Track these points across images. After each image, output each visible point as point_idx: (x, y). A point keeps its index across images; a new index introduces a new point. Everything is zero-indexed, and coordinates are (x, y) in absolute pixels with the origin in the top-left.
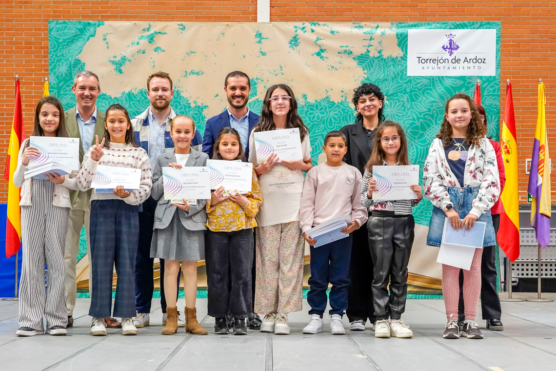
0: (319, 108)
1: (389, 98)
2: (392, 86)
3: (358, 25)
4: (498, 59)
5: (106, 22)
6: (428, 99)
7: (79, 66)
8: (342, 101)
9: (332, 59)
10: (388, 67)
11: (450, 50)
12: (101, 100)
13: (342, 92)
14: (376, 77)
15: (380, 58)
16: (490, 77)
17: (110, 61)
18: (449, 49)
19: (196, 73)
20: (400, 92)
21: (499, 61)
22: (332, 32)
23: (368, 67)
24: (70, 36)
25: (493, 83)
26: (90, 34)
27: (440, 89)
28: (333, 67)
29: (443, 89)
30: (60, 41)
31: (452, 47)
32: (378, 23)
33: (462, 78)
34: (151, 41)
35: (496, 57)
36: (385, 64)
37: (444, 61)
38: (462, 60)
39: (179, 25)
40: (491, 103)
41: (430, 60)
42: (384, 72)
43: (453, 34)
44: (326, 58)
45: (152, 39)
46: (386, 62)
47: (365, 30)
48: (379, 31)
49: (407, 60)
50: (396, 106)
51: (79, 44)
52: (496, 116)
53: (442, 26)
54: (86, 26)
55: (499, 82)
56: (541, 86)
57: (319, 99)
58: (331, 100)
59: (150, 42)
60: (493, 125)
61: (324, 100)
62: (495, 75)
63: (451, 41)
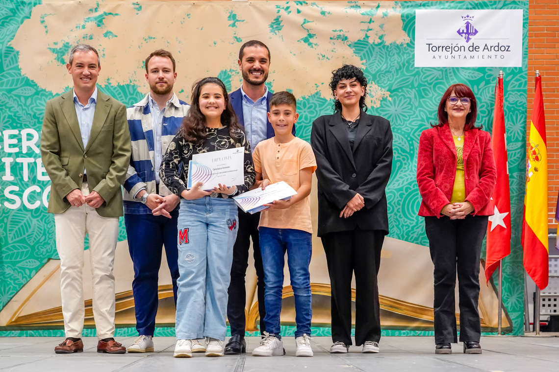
0: (308, 106)
2: (396, 79)
3: (354, 4)
4: (526, 46)
6: (439, 95)
7: (12, 55)
9: (323, 46)
10: (391, 56)
11: (467, 35)
12: (39, 97)
14: (377, 67)
15: (381, 45)
16: (516, 68)
17: (50, 49)
18: (465, 33)
20: (407, 87)
21: (526, 49)
22: (323, 13)
23: (367, 56)
24: (1, 18)
25: (519, 75)
26: (25, 15)
28: (324, 56)
31: (469, 31)
32: (379, 2)
33: (482, 70)
34: (100, 24)
35: (523, 43)
36: (388, 52)
37: (460, 49)
38: (482, 48)
39: (134, 3)
40: (516, 100)
41: (443, 47)
42: (386, 60)
43: (470, 15)
44: (316, 45)
45: (101, 21)
46: (389, 49)
47: (363, 10)
48: (380, 12)
49: (414, 48)
50: (401, 104)
51: (11, 27)
52: (522, 116)
53: (457, 6)
54: (19, 6)
55: (525, 74)
57: (307, 95)
58: (322, 97)
59: (99, 26)
60: (519, 127)
61: (313, 96)
62: (521, 66)
63: (468, 23)
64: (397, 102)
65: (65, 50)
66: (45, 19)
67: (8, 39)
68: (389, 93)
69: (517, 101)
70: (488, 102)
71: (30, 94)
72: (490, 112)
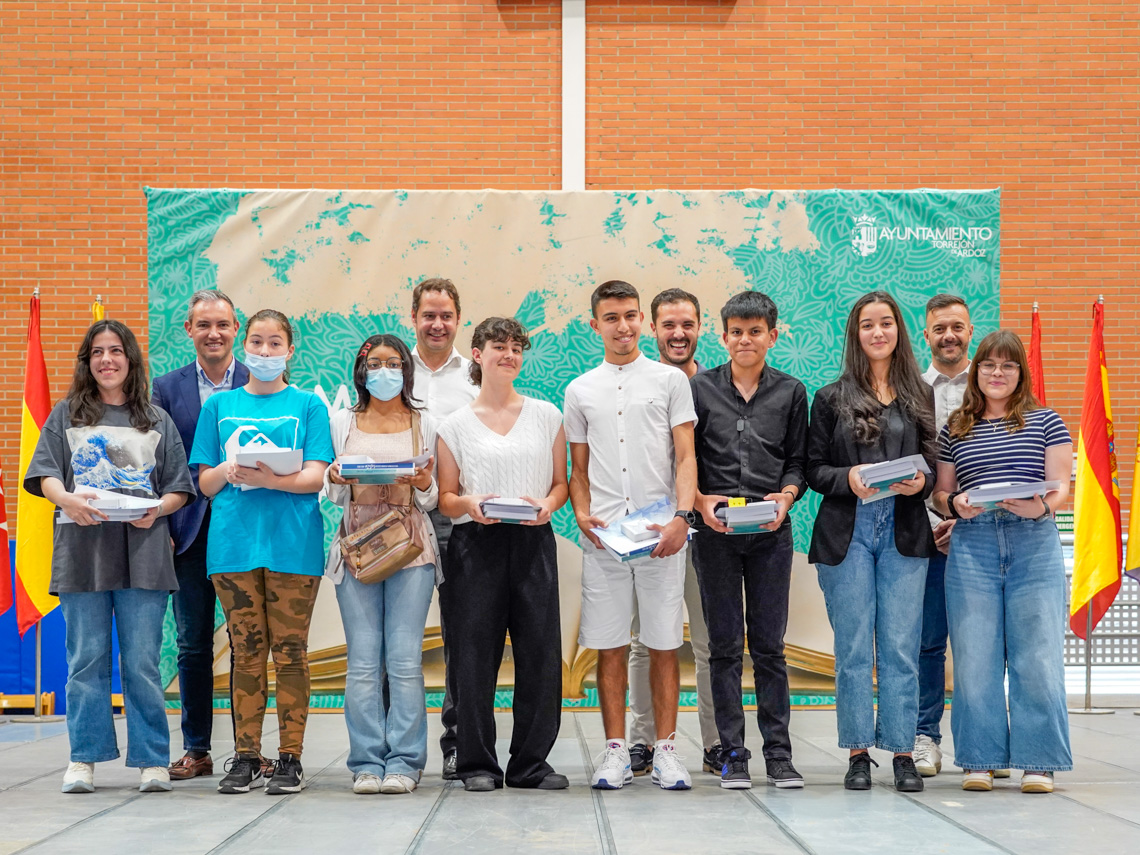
2: (799, 305)
4: (997, 256)
7: (207, 271)
9: (688, 254)
10: (792, 270)
14: (769, 287)
15: (777, 253)
17: (266, 260)
20: (816, 316)
21: (998, 259)
22: (687, 204)
23: (754, 268)
25: (988, 300)
26: (229, 211)
28: (688, 269)
30: (170, 223)
32: (770, 189)
34: (342, 220)
36: (786, 264)
42: (784, 278)
44: (676, 252)
45: (344, 217)
46: (788, 259)
50: (808, 342)
51: (206, 228)
55: (997, 298)
64: (801, 340)
65: (289, 262)
66: (260, 214)
67: (203, 245)
68: (788, 326)
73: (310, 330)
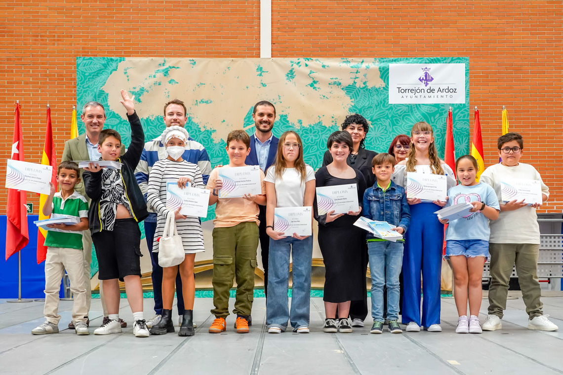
0: (313, 131)
1: (373, 123)
2: (376, 112)
3: (345, 60)
4: (467, 89)
5: (127, 59)
6: (407, 123)
7: (103, 96)
8: (333, 126)
9: (324, 90)
10: (372, 96)
12: (122, 125)
13: (333, 117)
14: (362, 104)
15: (365, 88)
16: (461, 104)
17: (130, 92)
18: (425, 80)
19: (206, 102)
20: (384, 118)
21: (468, 91)
22: (324, 66)
23: (355, 96)
24: (96, 70)
25: (463, 109)
26: (113, 68)
27: (417, 115)
28: (324, 96)
29: (420, 115)
30: (87, 74)
31: (427, 79)
32: (363, 58)
33: (436, 105)
35: (466, 87)
36: (370, 94)
37: (421, 91)
38: (436, 90)
39: (190, 60)
41: (409, 90)
42: (369, 100)
43: (428, 68)
44: (319, 88)
45: (167, 72)
46: (370, 91)
47: (352, 64)
48: (364, 65)
49: (388, 90)
50: (380, 129)
51: (103, 77)
52: (466, 138)
53: (418, 61)
54: (109, 62)
55: (468, 109)
56: (504, 112)
57: (312, 124)
58: (323, 125)
59: (165, 75)
60: (463, 146)
61: (316, 125)
62: (464, 103)
63: (426, 73)
64: (377, 128)
65: (141, 92)
66: (127, 71)
67: (101, 85)
69: (462, 128)
70: (442, 128)
71: (115, 124)
72: (443, 136)
73: (151, 124)
